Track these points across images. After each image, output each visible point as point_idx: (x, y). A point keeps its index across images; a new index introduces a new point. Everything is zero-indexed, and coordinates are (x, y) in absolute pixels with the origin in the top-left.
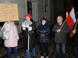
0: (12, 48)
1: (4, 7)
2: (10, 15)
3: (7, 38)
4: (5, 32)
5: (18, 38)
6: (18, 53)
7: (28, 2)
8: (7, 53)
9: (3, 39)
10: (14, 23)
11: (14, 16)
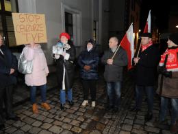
0: (38, 88)
1: (22, 20)
2: (34, 33)
3: (29, 71)
4: (25, 62)
5: (48, 72)
6: (47, 96)
7: (65, 12)
8: (31, 95)
9: (23, 72)
10: (40, 46)
11: (40, 35)
